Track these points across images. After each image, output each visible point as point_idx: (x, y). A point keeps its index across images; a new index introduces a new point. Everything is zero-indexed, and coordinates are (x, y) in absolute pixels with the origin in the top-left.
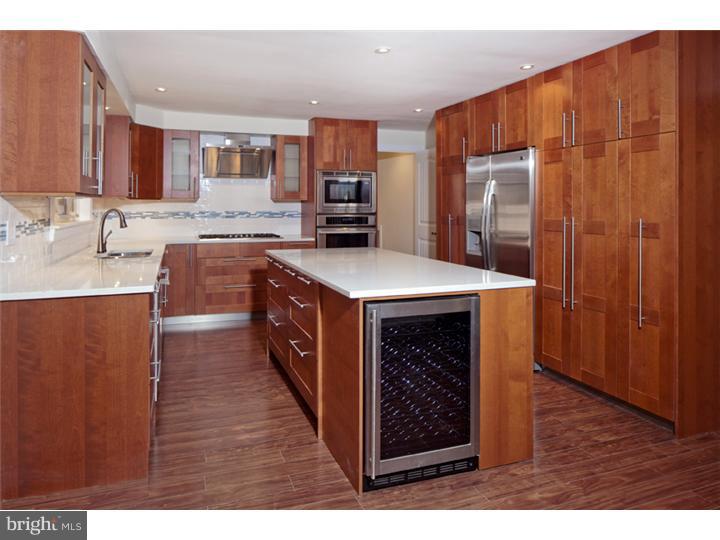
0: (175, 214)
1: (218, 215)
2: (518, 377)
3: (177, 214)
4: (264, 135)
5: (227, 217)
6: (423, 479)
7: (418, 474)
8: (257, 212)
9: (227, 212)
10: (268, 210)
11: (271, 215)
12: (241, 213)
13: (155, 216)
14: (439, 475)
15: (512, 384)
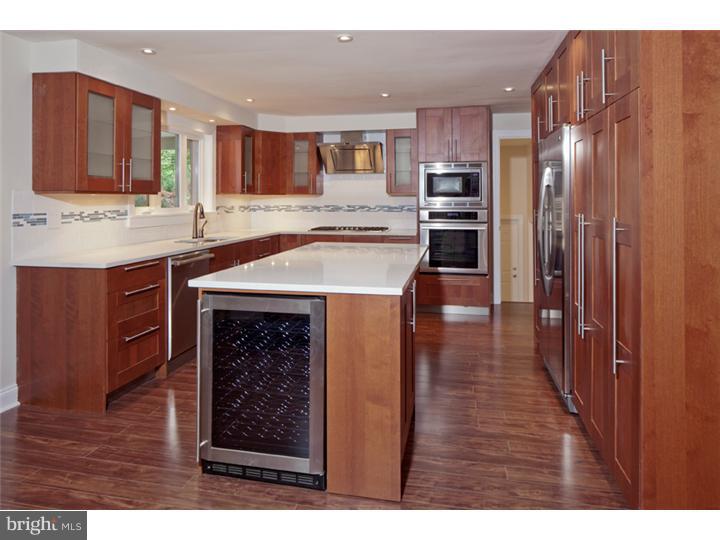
0: (304, 208)
1: (340, 208)
2: (378, 399)
3: (306, 207)
4: (380, 131)
5: (349, 211)
6: (260, 479)
7: (257, 473)
8: (377, 206)
9: (349, 206)
10: (387, 204)
11: (390, 209)
12: (362, 207)
13: (288, 209)
14: (279, 482)
15: (370, 405)
